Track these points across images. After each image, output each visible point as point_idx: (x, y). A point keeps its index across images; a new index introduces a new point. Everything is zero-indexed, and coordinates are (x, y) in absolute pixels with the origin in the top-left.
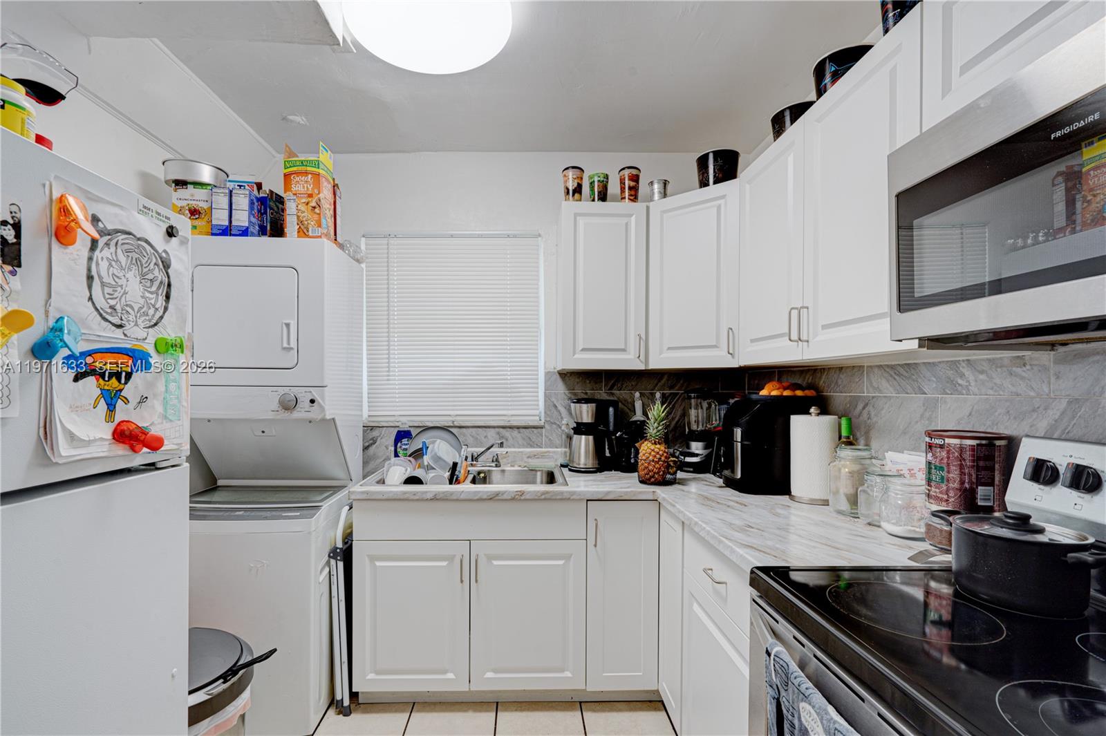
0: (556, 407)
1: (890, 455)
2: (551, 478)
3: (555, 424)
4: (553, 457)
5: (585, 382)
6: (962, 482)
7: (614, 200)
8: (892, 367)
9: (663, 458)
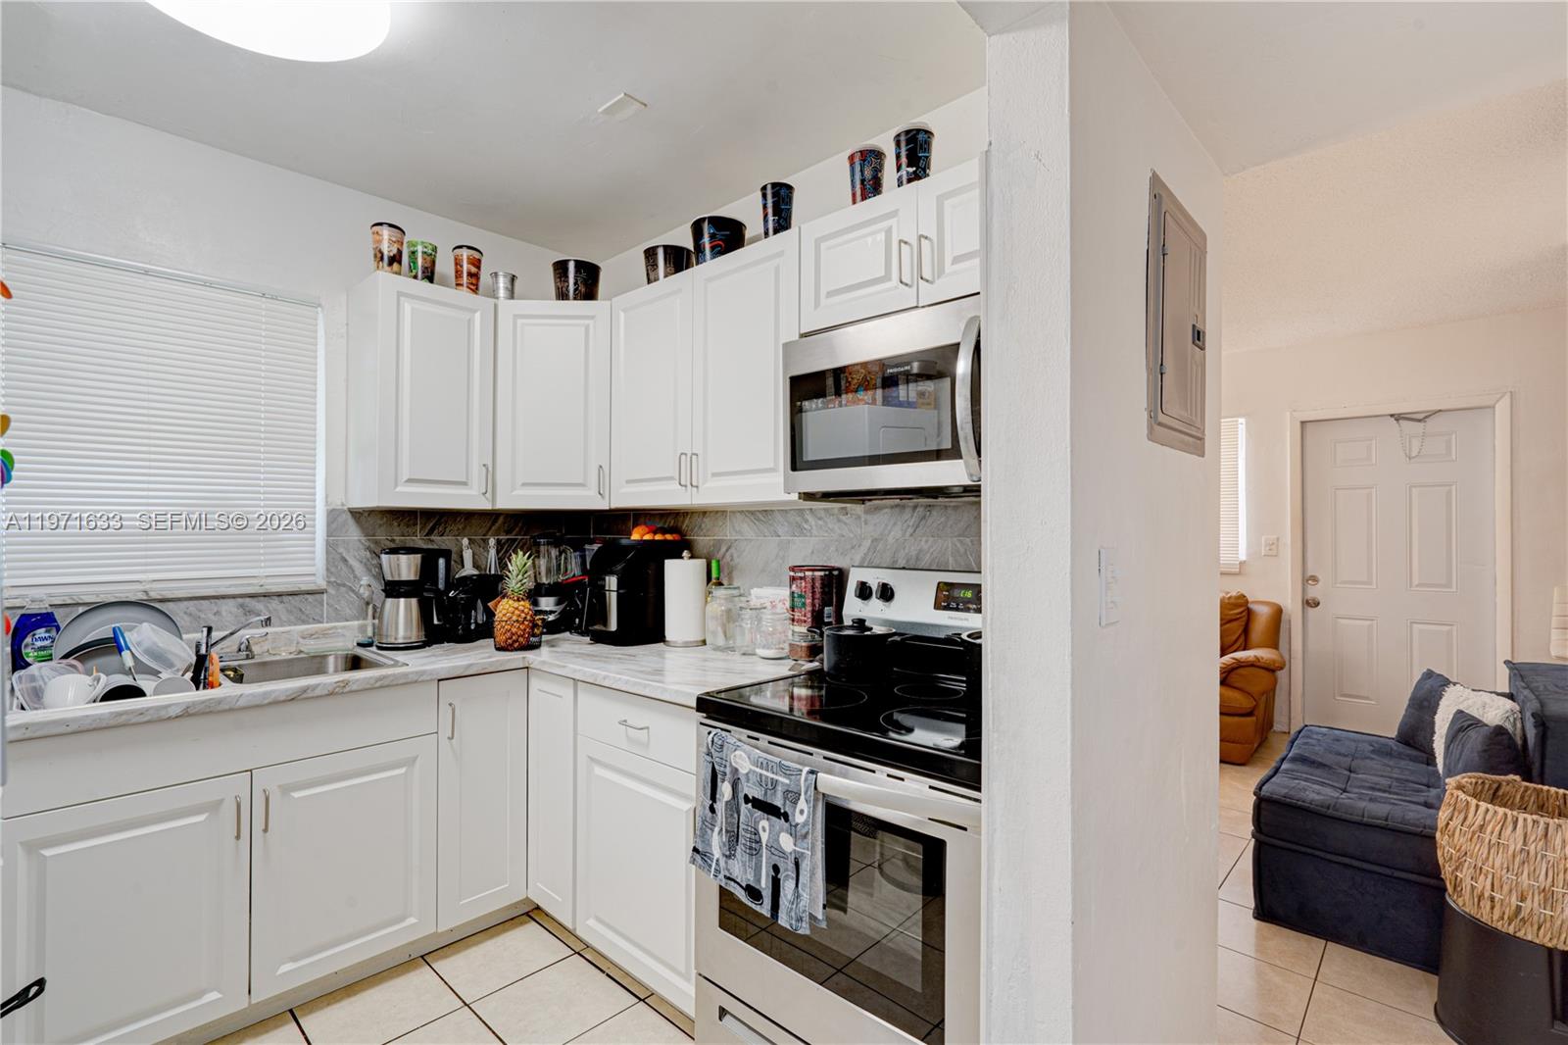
0: (345, 560)
1: (755, 591)
2: (355, 663)
3: (344, 585)
4: (346, 635)
5: (391, 525)
6: (813, 605)
7: (444, 283)
8: (752, 513)
9: (528, 618)
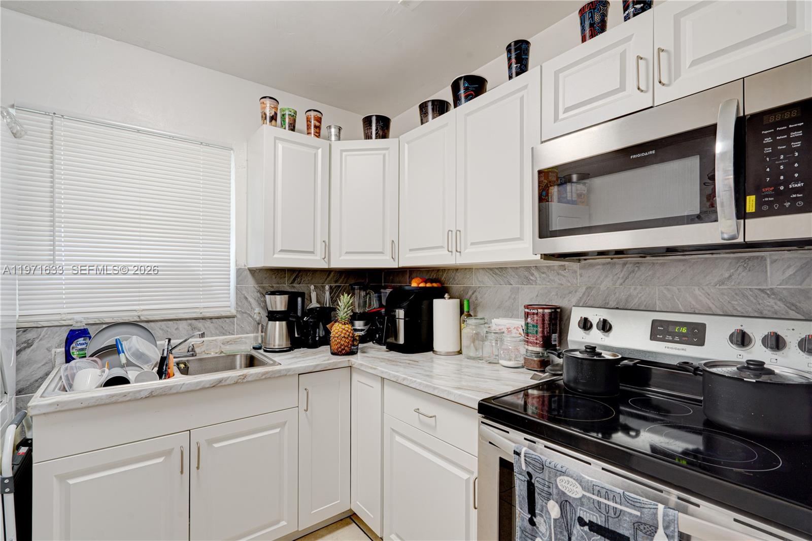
0: (246, 298)
1: (495, 321)
2: (251, 362)
3: (246, 313)
4: (246, 343)
5: (271, 277)
6: (543, 332)
7: (301, 132)
9: (351, 335)
